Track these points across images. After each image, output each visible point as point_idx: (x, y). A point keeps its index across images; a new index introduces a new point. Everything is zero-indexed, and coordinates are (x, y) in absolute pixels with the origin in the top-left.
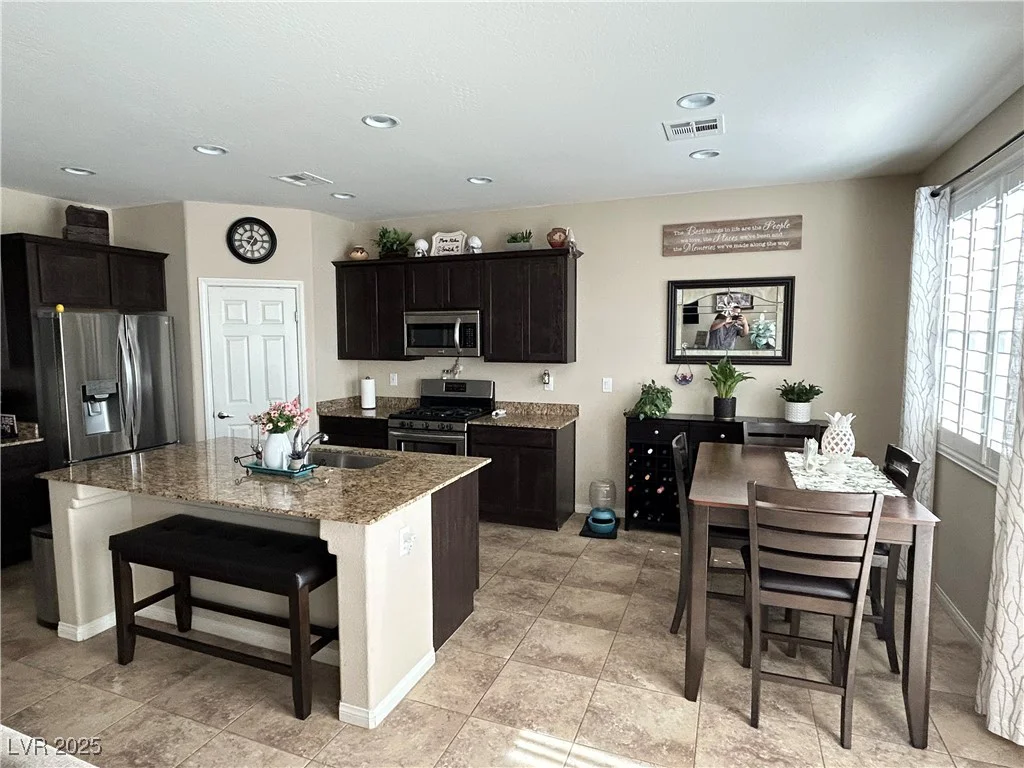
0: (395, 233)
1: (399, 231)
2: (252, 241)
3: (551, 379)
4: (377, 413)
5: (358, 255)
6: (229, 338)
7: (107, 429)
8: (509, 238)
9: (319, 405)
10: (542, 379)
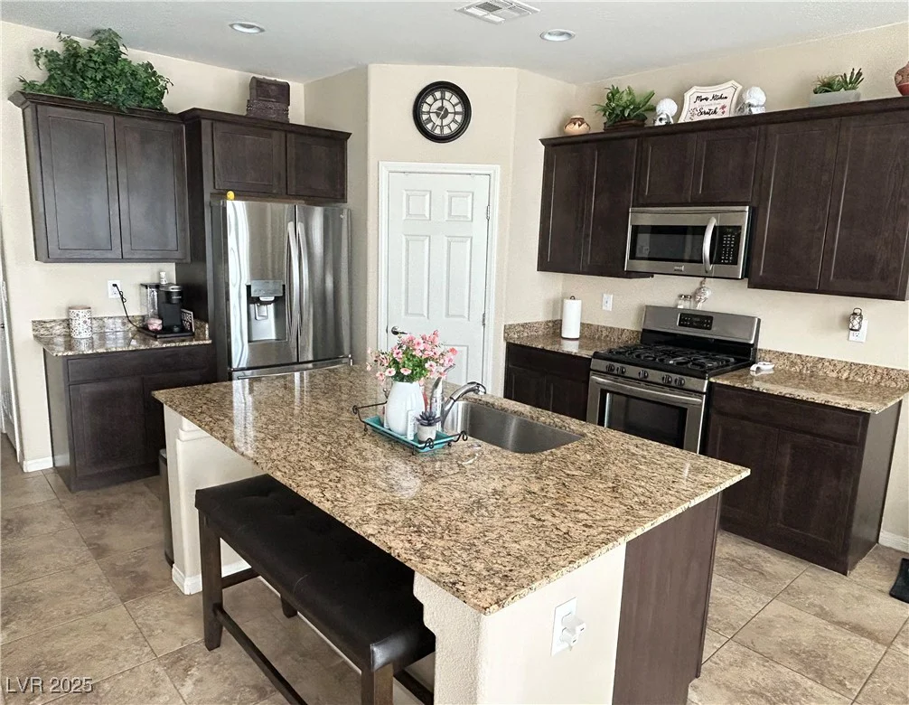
0: (630, 92)
1: (636, 91)
2: (442, 113)
3: (864, 322)
4: (581, 347)
5: (575, 129)
6: (409, 238)
7: (273, 336)
8: (818, 85)
9: (508, 329)
10: (849, 322)
